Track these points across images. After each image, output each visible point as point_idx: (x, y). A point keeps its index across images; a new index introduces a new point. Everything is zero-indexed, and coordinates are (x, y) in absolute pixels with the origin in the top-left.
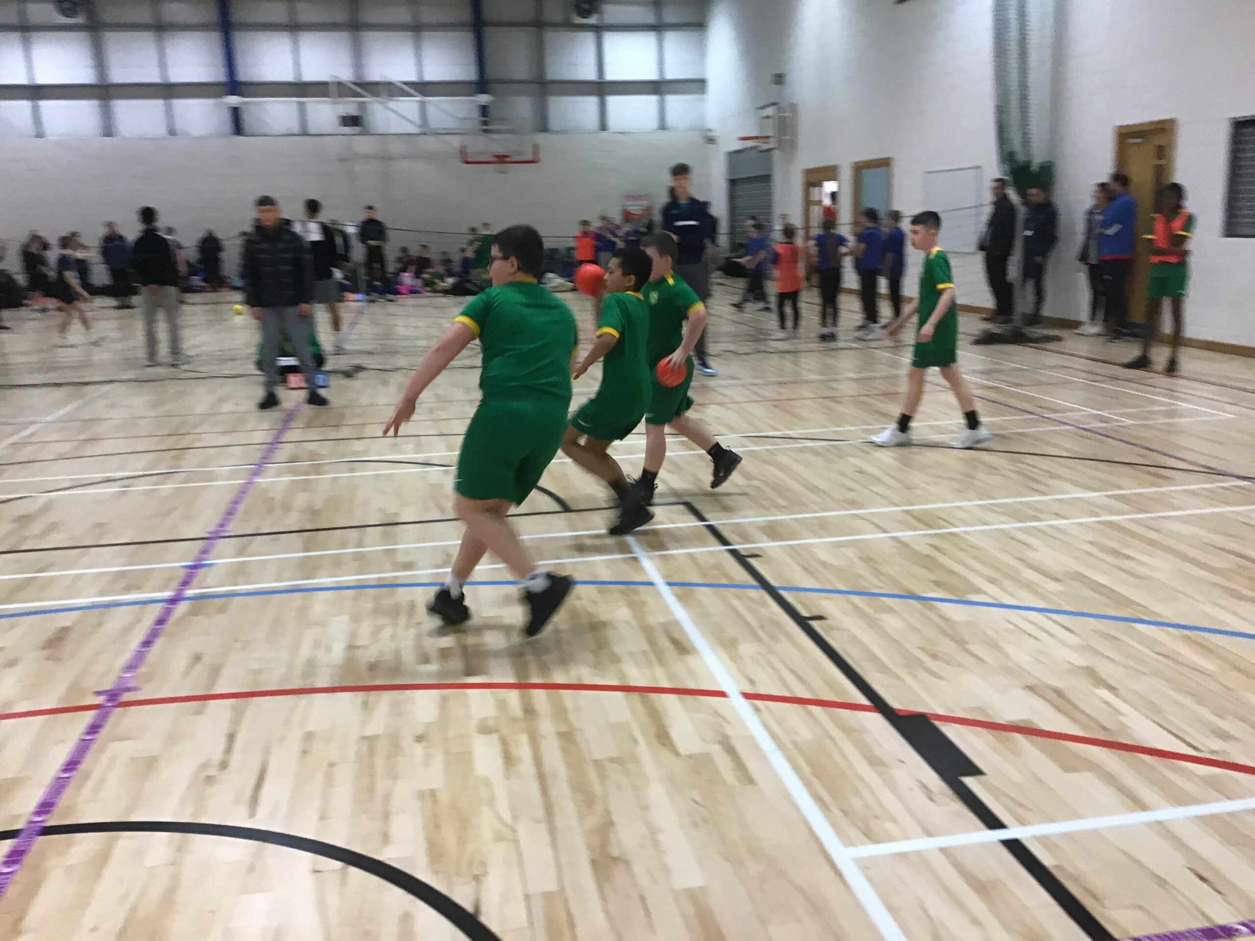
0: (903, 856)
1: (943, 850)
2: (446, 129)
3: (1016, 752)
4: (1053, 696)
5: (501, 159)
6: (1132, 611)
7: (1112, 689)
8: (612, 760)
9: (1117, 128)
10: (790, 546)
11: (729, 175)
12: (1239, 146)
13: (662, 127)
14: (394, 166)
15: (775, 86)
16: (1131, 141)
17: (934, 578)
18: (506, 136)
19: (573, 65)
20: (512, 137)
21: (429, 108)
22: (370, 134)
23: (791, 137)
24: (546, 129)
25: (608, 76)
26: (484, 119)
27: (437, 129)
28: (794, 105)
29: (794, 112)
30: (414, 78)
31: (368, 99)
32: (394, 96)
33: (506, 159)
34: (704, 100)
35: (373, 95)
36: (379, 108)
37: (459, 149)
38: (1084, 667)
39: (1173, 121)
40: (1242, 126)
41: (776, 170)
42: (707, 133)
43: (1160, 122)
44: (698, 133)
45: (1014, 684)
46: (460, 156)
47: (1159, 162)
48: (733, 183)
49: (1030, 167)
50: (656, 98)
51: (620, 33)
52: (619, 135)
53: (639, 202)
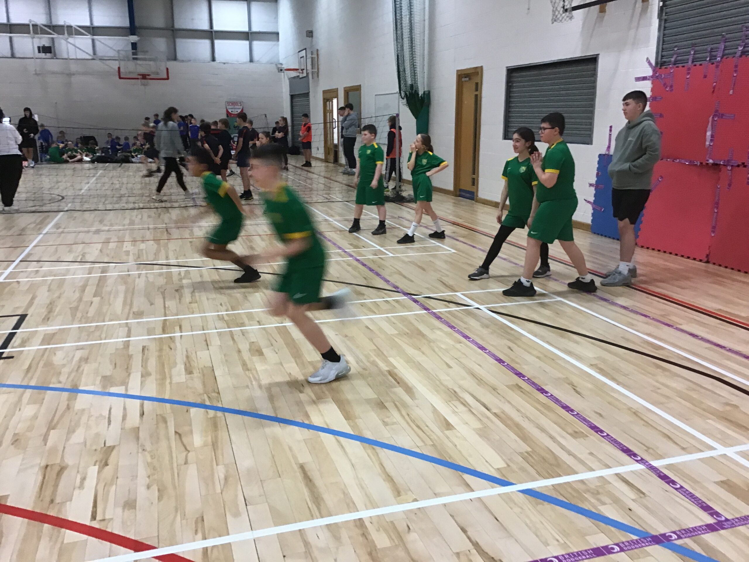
2: (109, 56)
5: (144, 77)
9: (458, 71)
10: (46, 349)
11: (290, 92)
12: (510, 84)
13: (251, 60)
14: (74, 79)
15: (308, 38)
16: (463, 79)
17: (108, 374)
18: (147, 62)
19: (193, 19)
20: (151, 63)
21: (97, 43)
22: (57, 59)
23: (316, 70)
24: (175, 59)
25: (216, 28)
26: (134, 51)
27: (102, 56)
28: (317, 50)
29: (318, 55)
30: (88, 24)
31: (55, 36)
32: (72, 35)
33: (147, 77)
34: (278, 45)
35: (59, 34)
36: (63, 42)
37: (117, 69)
38: (110, 446)
39: (482, 67)
40: (512, 72)
41: (310, 91)
42: (279, 66)
43: (476, 68)
44: (274, 65)
45: (40, 463)
46: (117, 74)
47: (476, 93)
48: (292, 97)
49: (418, 94)
50: (247, 42)
51: (223, 2)
52: (222, 64)
53: (236, 107)
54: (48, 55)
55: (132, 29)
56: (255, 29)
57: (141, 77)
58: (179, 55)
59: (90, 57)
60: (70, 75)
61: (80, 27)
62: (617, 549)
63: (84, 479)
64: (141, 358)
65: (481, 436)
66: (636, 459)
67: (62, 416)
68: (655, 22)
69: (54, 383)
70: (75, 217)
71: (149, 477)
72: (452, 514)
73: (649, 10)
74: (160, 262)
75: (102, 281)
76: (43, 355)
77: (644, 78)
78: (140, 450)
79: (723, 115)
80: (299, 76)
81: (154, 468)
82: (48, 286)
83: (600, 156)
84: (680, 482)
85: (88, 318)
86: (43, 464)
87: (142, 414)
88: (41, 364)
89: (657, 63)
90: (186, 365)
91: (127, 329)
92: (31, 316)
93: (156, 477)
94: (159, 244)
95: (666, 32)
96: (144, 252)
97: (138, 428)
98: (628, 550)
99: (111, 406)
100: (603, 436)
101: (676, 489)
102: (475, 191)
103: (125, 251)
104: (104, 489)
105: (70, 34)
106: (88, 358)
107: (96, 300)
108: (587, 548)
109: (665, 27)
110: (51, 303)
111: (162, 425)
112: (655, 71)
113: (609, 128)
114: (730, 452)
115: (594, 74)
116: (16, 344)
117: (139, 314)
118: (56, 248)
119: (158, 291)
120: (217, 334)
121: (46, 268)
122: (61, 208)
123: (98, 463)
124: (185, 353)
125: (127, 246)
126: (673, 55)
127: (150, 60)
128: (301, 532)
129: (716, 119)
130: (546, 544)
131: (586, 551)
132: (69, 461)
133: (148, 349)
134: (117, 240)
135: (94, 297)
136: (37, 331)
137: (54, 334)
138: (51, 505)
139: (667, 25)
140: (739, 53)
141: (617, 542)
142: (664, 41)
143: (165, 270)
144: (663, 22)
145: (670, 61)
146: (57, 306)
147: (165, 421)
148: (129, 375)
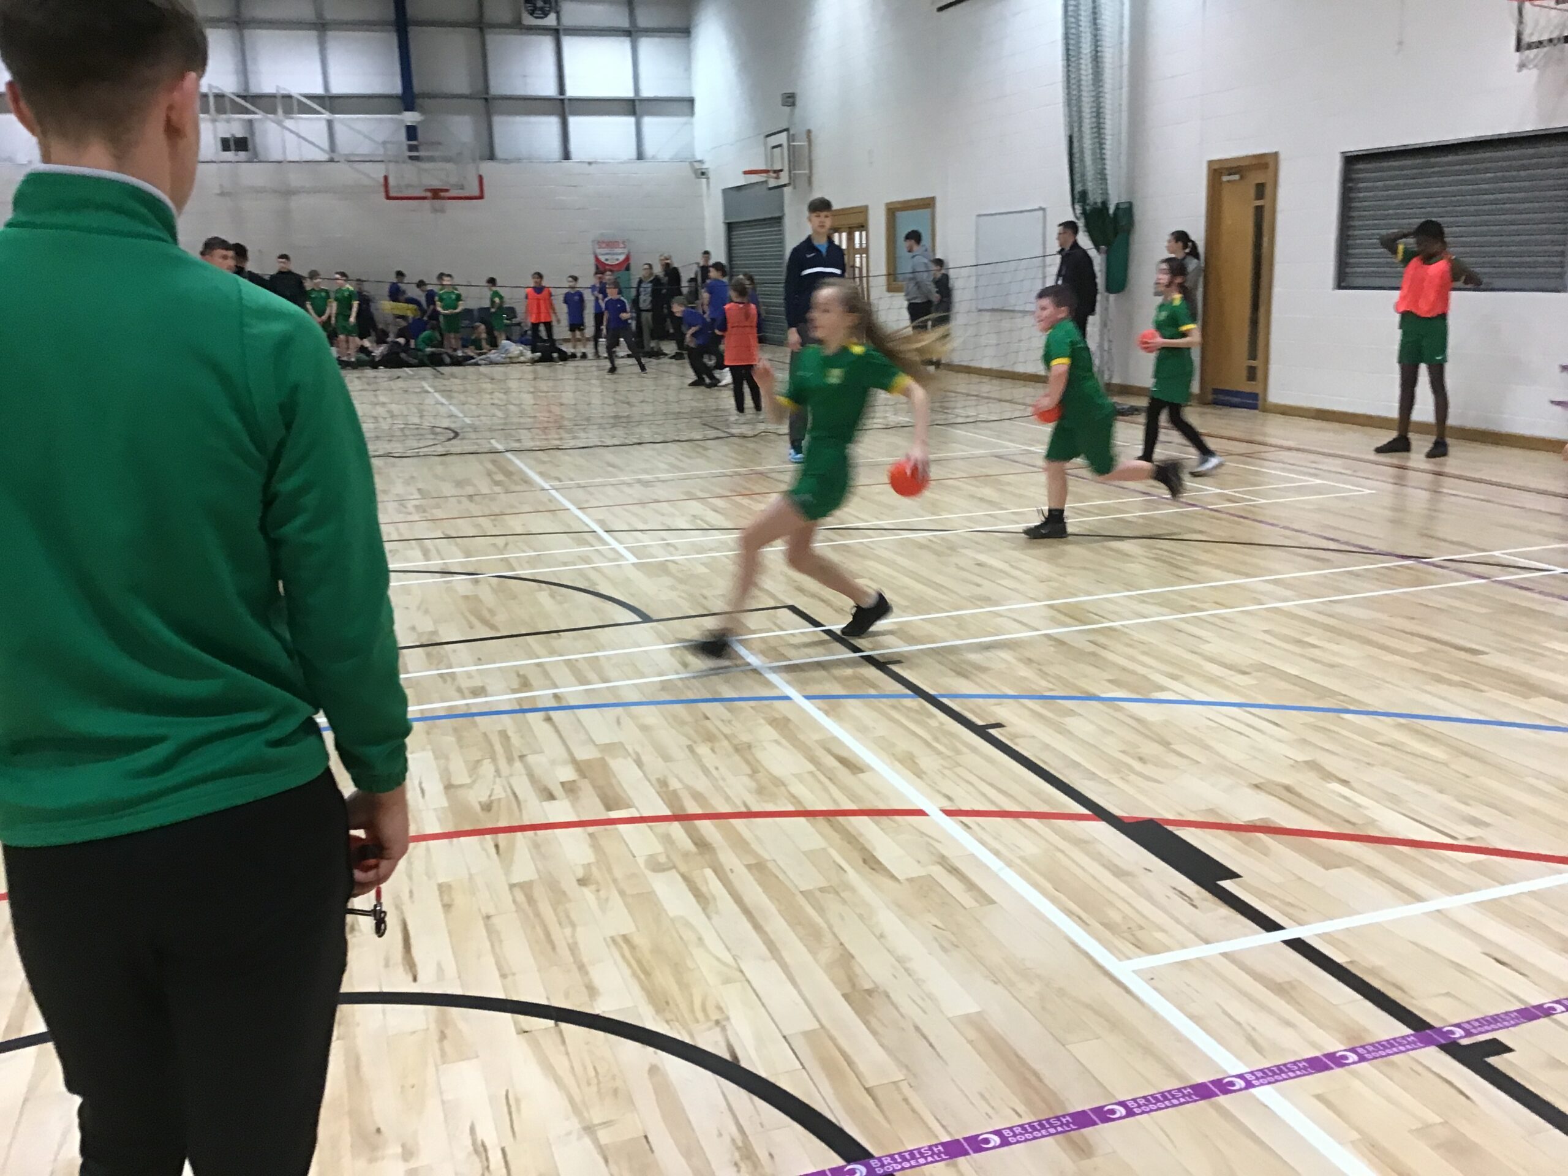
0: (1185, 964)
1: (1225, 955)
2: (363, 155)
3: (1265, 851)
4: (1285, 794)
5: (436, 194)
6: (1335, 701)
7: (1345, 782)
8: (822, 890)
11: (726, 218)
12: (1350, 185)
13: (640, 156)
14: (295, 203)
15: (787, 108)
16: (1225, 178)
18: (440, 165)
19: (525, 76)
20: (449, 166)
21: (338, 128)
22: (260, 162)
23: (807, 172)
24: (492, 157)
25: (571, 92)
26: (412, 143)
27: (350, 155)
28: (809, 132)
29: (809, 140)
30: (320, 91)
31: (258, 116)
32: (292, 112)
33: (442, 194)
34: (692, 124)
35: (264, 111)
36: (274, 127)
37: (382, 180)
40: (1352, 161)
41: (787, 210)
42: (697, 165)
43: (1260, 156)
44: (686, 165)
46: (382, 189)
47: (1260, 203)
48: (727, 226)
49: (1107, 209)
50: (631, 120)
51: (583, 38)
52: (586, 165)
53: (615, 250)
54: (242, 155)
55: (408, 100)
56: (646, 92)
57: (429, 194)
58: (500, 149)
59: (324, 157)
60: (288, 193)
61: (307, 97)
102: (1258, 390)
105: (288, 112)
127: (447, 160)
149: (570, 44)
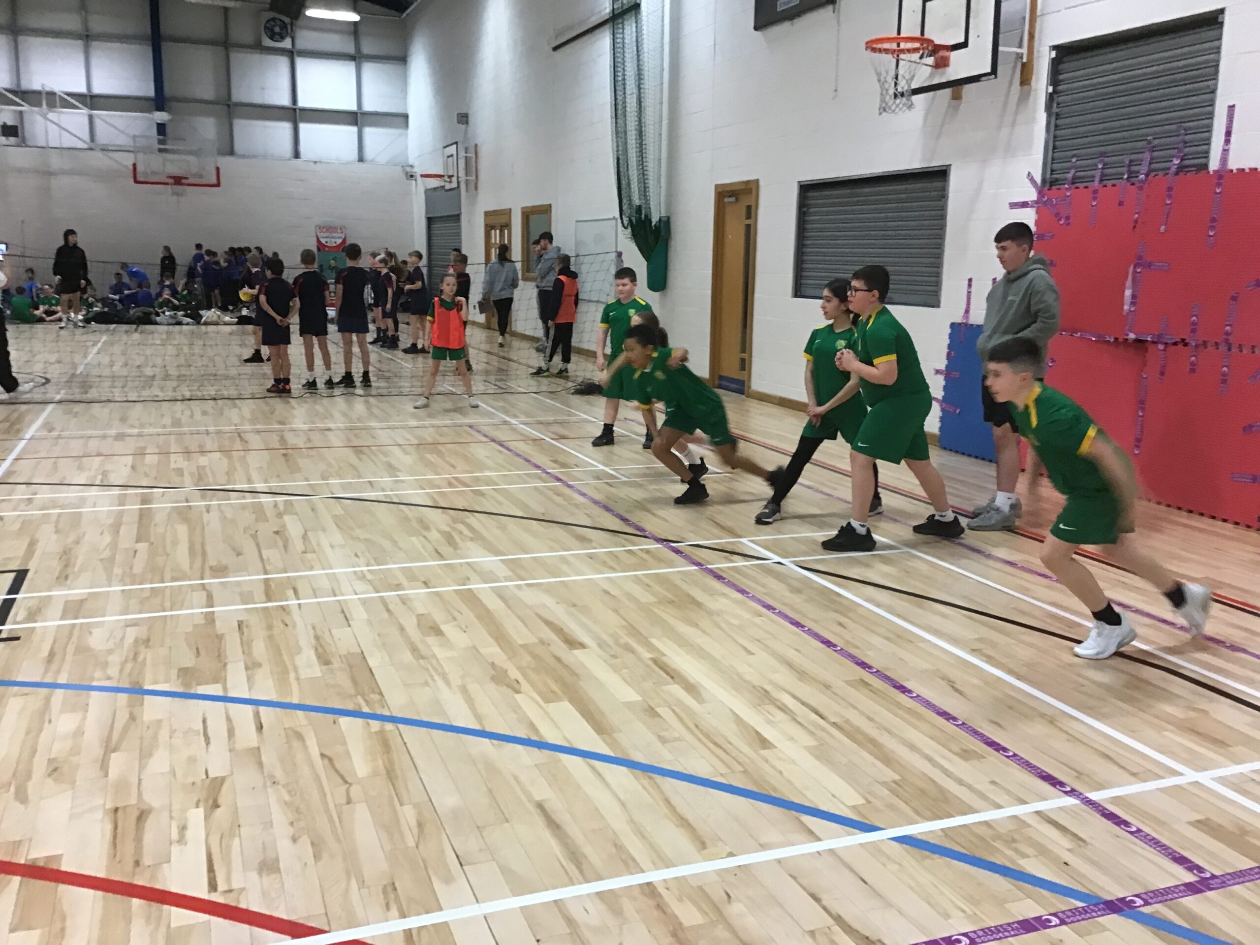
2: (118, 145)
5: (178, 180)
9: (717, 186)
10: (74, 626)
11: (427, 211)
12: (805, 209)
13: (361, 159)
14: (54, 182)
15: (460, 125)
16: (726, 200)
17: (189, 665)
18: (183, 157)
19: (263, 89)
20: (190, 158)
21: (98, 123)
22: (27, 146)
23: (474, 178)
24: (232, 152)
25: (302, 103)
26: (161, 137)
27: (107, 145)
28: (476, 146)
29: (476, 153)
30: (83, 89)
31: (26, 108)
32: (55, 107)
33: (183, 181)
34: (407, 135)
35: (31, 104)
36: (39, 119)
37: (131, 168)
38: (216, 778)
39: (757, 181)
40: (807, 190)
41: (463, 210)
42: (408, 169)
43: (748, 182)
44: (399, 168)
45: (104, 805)
46: (132, 175)
47: (748, 222)
48: (430, 221)
49: (651, 222)
50: (354, 129)
51: (314, 60)
52: (312, 164)
53: (335, 235)
54: (12, 140)
55: (159, 102)
56: (368, 107)
57: (171, 181)
58: (238, 147)
59: (85, 146)
60: (49, 174)
61: (69, 94)
62: (1055, 921)
63: (183, 828)
64: (239, 641)
65: (817, 757)
66: (1064, 789)
67: (125, 730)
68: (1042, 118)
69: (99, 680)
70: (77, 413)
71: (292, 824)
72: (793, 874)
73: (1031, 98)
74: (238, 487)
75: (144, 517)
76: (71, 635)
77: (1024, 205)
78: (269, 783)
79: (1150, 265)
80: (443, 187)
81: (298, 811)
82: (54, 525)
83: (953, 325)
84: (1136, 823)
85: (135, 575)
86: (109, 805)
87: (260, 727)
88: (70, 649)
89: (1044, 181)
90: (316, 649)
91: (204, 594)
92: (36, 572)
93: (302, 824)
94: (230, 458)
95: (1058, 133)
96: (208, 470)
97: (258, 749)
98: (1073, 922)
99: (204, 714)
100: (1008, 757)
101: (1132, 833)
102: (746, 378)
103: (174, 469)
104: (221, 843)
105: (52, 105)
106: (148, 640)
107: (142, 547)
108: (1011, 921)
109: (1056, 126)
110: (65, 552)
111: (296, 744)
112: (1040, 193)
113: (967, 282)
114: (1205, 778)
115: (943, 196)
116: (19, 618)
117: (220, 571)
118: (55, 463)
119: (244, 532)
120: (359, 603)
121: (44, 494)
122: (49, 396)
123: (201, 804)
124: (311, 632)
125: (177, 461)
126: (1070, 168)
127: (190, 153)
128: (557, 903)
129: (1139, 270)
130: (947, 916)
131: (1009, 924)
132: (153, 800)
133: (247, 627)
134: (157, 451)
135: (137, 542)
136: (50, 597)
137: (82, 602)
138: (137, 870)
139: (1059, 122)
140: (1174, 169)
141: (1053, 911)
142: (1054, 148)
143: (249, 499)
144: (1053, 118)
145: (1065, 179)
146: (77, 557)
147: (300, 737)
148: (225, 665)
149: (302, 64)
